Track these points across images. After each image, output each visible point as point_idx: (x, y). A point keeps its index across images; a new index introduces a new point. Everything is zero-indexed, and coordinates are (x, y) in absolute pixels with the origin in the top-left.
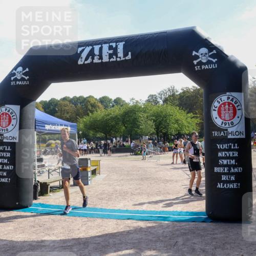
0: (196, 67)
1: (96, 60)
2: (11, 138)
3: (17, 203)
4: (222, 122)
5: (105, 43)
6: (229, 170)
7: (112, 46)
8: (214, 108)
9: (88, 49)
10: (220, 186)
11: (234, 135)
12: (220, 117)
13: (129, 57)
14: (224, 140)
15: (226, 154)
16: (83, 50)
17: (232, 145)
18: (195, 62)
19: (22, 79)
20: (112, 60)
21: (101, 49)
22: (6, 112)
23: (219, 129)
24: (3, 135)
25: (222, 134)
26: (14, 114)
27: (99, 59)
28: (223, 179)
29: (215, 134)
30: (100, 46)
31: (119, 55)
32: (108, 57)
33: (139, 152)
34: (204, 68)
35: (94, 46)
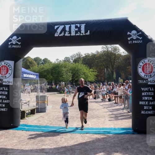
0: (129, 42)
1: (67, 34)
2: (8, 82)
3: (12, 125)
4: (145, 75)
5: (73, 24)
6: (149, 103)
8: (139, 66)
9: (61, 27)
10: (143, 112)
11: (151, 83)
12: (144, 72)
13: (88, 33)
14: (146, 85)
15: (147, 94)
17: (151, 88)
18: (129, 39)
19: (16, 44)
20: (77, 34)
21: (70, 28)
22: (5, 65)
23: (143, 79)
24: (2, 80)
25: (145, 82)
26: (10, 67)
27: (69, 34)
28: (145, 108)
29: (140, 81)
30: (69, 25)
32: (75, 32)
33: (63, 92)
34: (134, 43)
35: (66, 26)
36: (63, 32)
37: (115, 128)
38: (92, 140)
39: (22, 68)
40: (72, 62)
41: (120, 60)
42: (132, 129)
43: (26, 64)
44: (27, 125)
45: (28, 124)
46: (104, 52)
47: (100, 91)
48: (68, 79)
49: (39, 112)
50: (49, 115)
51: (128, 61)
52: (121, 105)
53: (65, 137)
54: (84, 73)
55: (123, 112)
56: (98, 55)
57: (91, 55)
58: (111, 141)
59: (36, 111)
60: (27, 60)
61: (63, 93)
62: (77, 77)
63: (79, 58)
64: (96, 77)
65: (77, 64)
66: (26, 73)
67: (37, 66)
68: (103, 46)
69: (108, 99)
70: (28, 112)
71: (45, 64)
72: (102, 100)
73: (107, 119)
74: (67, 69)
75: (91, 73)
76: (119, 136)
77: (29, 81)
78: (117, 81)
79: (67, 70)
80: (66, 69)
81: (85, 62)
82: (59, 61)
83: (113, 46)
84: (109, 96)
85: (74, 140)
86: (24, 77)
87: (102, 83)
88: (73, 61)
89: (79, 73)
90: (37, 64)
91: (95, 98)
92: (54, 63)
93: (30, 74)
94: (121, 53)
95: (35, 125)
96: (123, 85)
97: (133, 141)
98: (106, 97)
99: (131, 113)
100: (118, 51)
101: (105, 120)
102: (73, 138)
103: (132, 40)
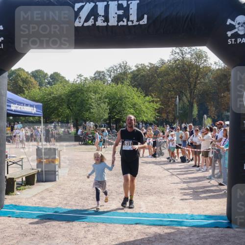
0: (229, 40)
1: (100, 23)
7: (122, 5)
9: (89, 7)
13: (144, 21)
16: (82, 7)
18: (229, 34)
20: (121, 23)
21: (107, 8)
27: (104, 22)
30: (105, 3)
31: (131, 18)
32: (116, 19)
33: (90, 141)
34: (240, 42)
35: (97, 3)
36: (93, 17)
37: (192, 216)
38: (146, 237)
39: (8, 92)
40: (109, 82)
41: (209, 78)
42: (226, 218)
43: (16, 83)
44: (18, 206)
45: (21, 204)
46: (175, 61)
47: (166, 142)
48: (102, 116)
49: (43, 182)
50: (62, 187)
51: (224, 82)
52: (207, 170)
53: (93, 230)
54: (134, 105)
55: (209, 184)
56: (163, 68)
57: (148, 68)
58: (184, 240)
59: (36, 179)
60: (16, 76)
61: (90, 144)
62: (120, 112)
63: (125, 73)
64: (158, 113)
65: (120, 85)
66: (15, 102)
67: (39, 89)
68: (174, 48)
69: (181, 158)
70: (20, 180)
71: (55, 84)
72: (168, 158)
73: (178, 197)
74: (100, 96)
75: (147, 104)
76: (201, 230)
77: (21, 118)
78: (199, 122)
79: (100, 98)
80: (97, 96)
81: (135, 81)
82: (82, 78)
83: (194, 50)
84: (183, 152)
85: (111, 237)
86: (12, 111)
87: (170, 126)
88: (112, 81)
89: (124, 104)
90: (38, 84)
91: (154, 156)
92: (72, 82)
93: (23, 105)
94: (211, 64)
95: (35, 206)
96: (211, 130)
97: (228, 241)
98: (176, 154)
99: (225, 187)
100: (205, 61)
101: (174, 198)
102: (110, 232)
103: (236, 36)
